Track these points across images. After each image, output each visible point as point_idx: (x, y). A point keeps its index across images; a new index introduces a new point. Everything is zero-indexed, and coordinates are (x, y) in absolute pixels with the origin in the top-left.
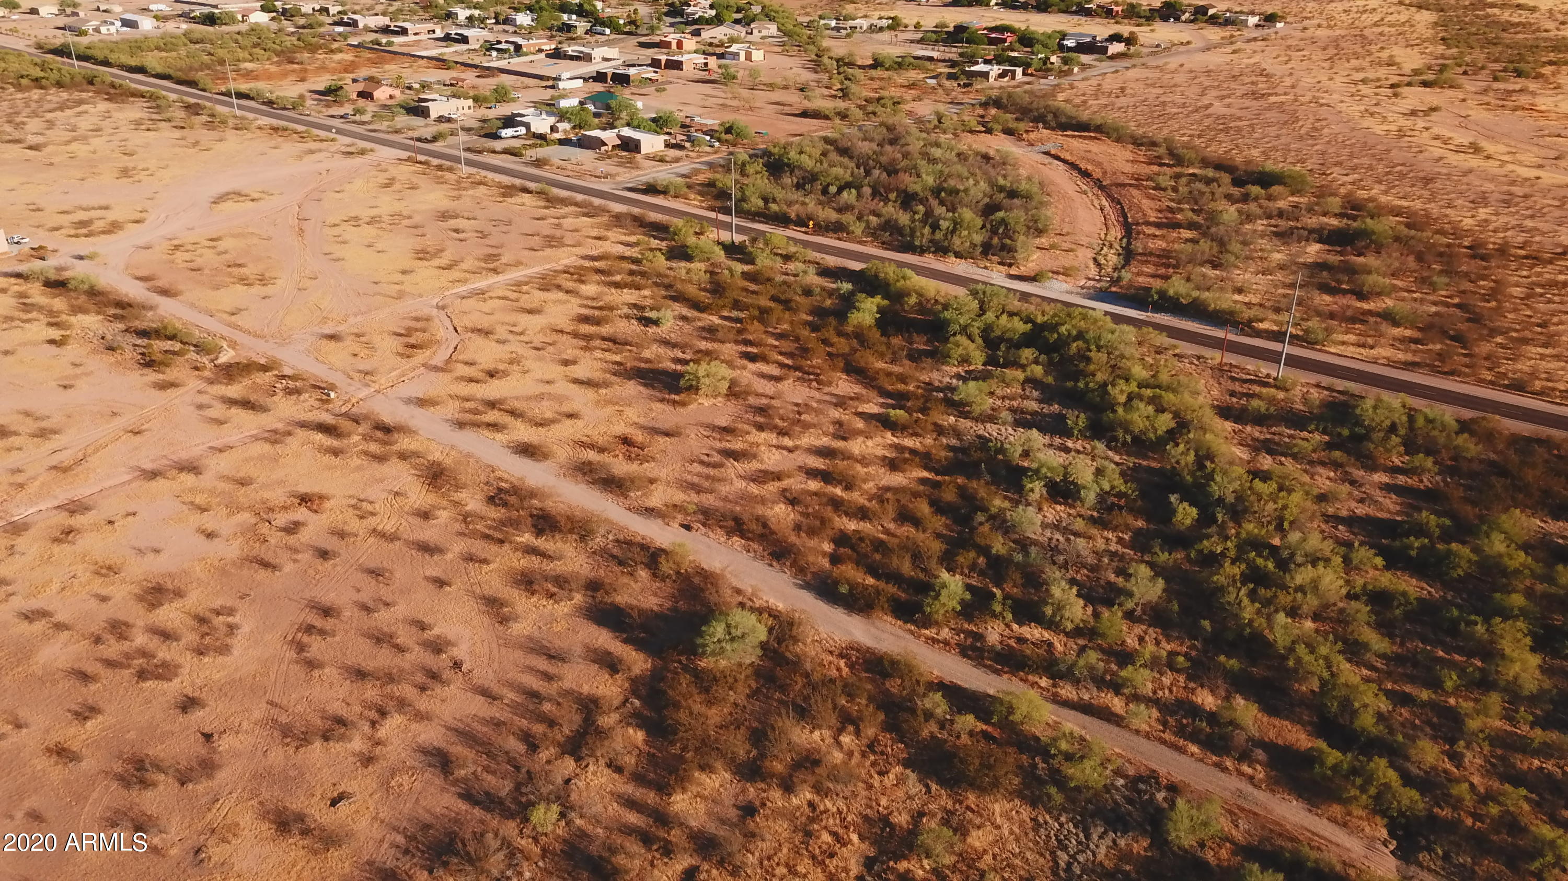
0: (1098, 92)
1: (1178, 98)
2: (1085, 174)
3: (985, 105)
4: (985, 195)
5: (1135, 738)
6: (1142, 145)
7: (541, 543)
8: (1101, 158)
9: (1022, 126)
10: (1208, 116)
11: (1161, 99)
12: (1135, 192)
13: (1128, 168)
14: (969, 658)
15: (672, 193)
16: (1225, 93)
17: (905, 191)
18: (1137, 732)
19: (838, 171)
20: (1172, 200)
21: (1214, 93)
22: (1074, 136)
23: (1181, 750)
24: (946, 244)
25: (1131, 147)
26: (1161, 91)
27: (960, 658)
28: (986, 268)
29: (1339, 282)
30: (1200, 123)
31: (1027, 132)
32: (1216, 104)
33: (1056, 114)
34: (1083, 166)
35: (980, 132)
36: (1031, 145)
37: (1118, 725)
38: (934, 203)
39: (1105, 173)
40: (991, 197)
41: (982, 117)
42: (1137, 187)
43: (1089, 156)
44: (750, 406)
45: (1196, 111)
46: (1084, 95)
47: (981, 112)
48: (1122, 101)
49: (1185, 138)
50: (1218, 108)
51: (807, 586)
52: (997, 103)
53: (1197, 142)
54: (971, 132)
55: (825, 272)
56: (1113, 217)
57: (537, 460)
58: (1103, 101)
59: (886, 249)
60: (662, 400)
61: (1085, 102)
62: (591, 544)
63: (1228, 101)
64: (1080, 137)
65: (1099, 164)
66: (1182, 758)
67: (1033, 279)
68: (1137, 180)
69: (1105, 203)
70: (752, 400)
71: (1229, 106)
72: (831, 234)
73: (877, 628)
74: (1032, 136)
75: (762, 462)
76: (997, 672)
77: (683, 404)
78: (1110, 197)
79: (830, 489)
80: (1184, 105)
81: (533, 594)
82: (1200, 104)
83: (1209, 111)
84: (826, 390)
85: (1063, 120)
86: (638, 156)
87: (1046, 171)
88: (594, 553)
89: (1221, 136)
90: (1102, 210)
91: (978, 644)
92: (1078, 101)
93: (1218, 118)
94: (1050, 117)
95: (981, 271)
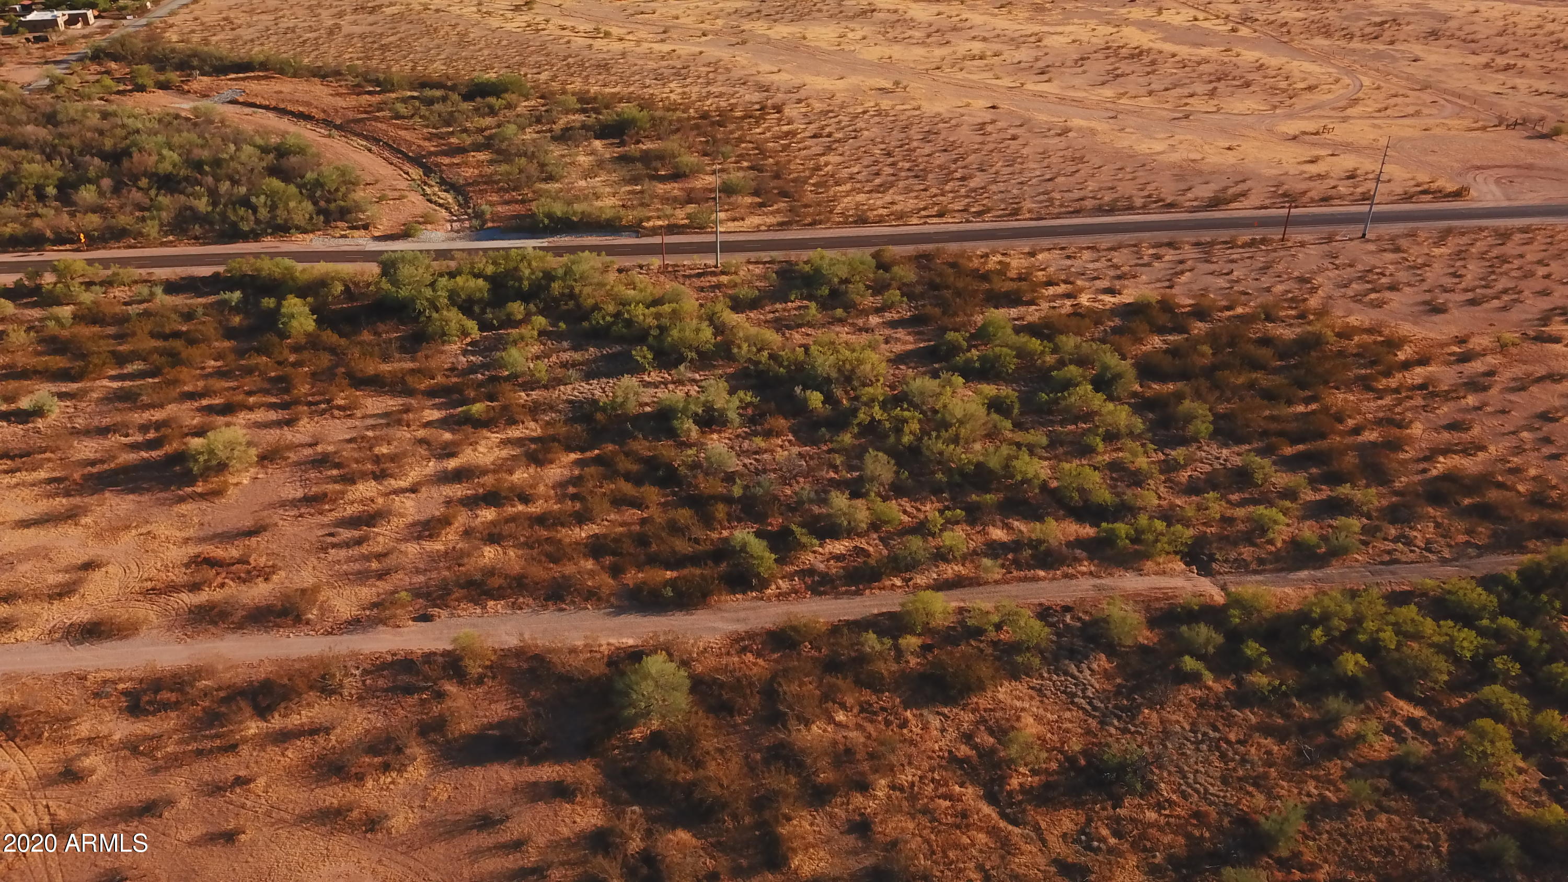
2: (304, 117)
3: (93, 59)
5: (999, 588)
6: (324, 76)
7: (277, 722)
8: (302, 97)
9: (170, 77)
12: (381, 126)
13: (342, 103)
14: (825, 593)
18: (997, 582)
19: (31, 168)
20: (426, 126)
23: (1036, 579)
25: (315, 80)
27: (818, 598)
28: (344, 236)
29: (657, 170)
31: (183, 82)
34: (290, 109)
36: (207, 96)
37: (979, 585)
38: (206, 179)
39: (324, 112)
41: (109, 73)
42: (374, 120)
43: (285, 96)
44: (297, 464)
47: (100, 67)
51: (620, 610)
52: (105, 55)
54: (119, 93)
55: (171, 287)
56: (388, 155)
57: (126, 637)
58: (223, 35)
59: (204, 244)
60: (182, 500)
61: (205, 39)
62: (346, 693)
65: (306, 104)
66: (1042, 584)
67: (405, 234)
68: (367, 113)
69: (363, 143)
70: (293, 456)
72: (112, 244)
73: (726, 611)
74: (195, 86)
75: (402, 515)
76: (858, 593)
77: (218, 493)
78: (360, 135)
79: (510, 510)
80: (312, 29)
81: (362, 779)
82: (326, 25)
84: (358, 413)
87: (261, 121)
88: (360, 698)
90: (369, 151)
91: (816, 578)
92: (195, 39)
95: (341, 241)
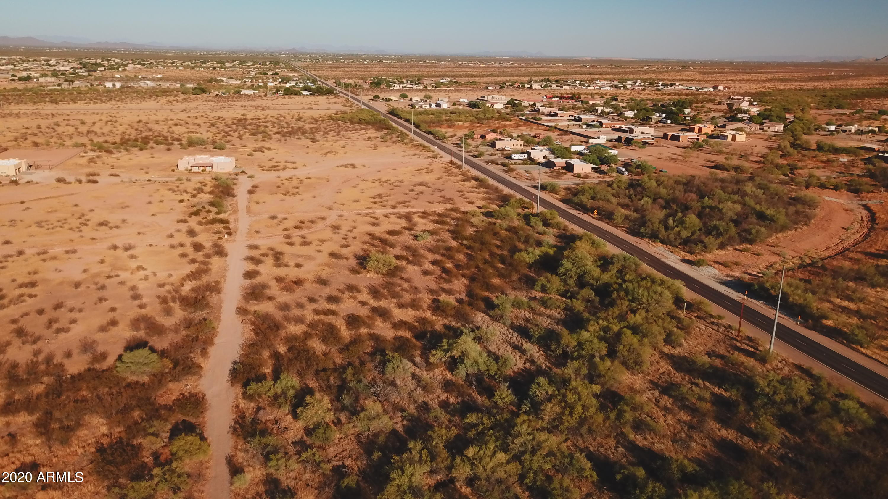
2: (873, 220)
4: (735, 214)
9: (868, 188)
15: (548, 189)
17: (686, 205)
19: (663, 191)
28: (673, 252)
31: (870, 192)
36: (861, 200)
40: (740, 216)
47: (854, 178)
56: (844, 245)
57: (246, 279)
74: (870, 195)
78: (867, 234)
86: (569, 173)
95: (666, 253)
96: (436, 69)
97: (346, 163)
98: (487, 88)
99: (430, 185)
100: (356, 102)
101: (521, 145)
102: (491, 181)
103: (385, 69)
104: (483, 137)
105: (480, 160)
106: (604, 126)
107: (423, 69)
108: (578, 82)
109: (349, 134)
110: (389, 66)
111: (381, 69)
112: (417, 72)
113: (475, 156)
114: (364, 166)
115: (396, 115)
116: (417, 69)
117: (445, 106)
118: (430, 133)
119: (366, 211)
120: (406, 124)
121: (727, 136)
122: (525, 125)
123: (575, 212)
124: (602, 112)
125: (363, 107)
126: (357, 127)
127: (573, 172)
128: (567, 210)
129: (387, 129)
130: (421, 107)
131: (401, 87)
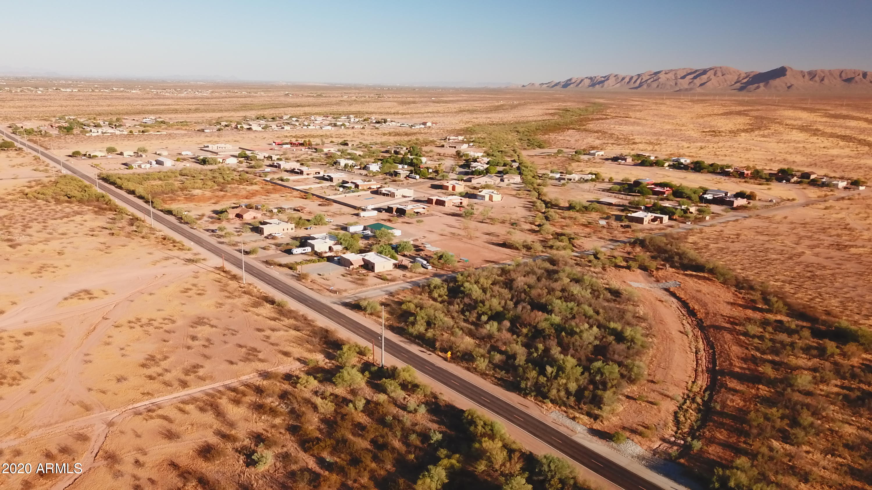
0: (720, 236)
1: (778, 246)
2: (692, 313)
3: (634, 243)
4: (596, 338)
6: (742, 288)
8: (708, 299)
9: (653, 264)
10: (799, 264)
11: (766, 246)
12: (728, 336)
13: (727, 310)
15: (369, 311)
16: (816, 243)
17: (535, 327)
19: (495, 302)
20: (757, 349)
21: (808, 242)
22: (691, 276)
24: (545, 390)
25: (733, 289)
26: (766, 238)
28: (574, 418)
30: (792, 269)
31: (657, 269)
32: (808, 252)
33: (681, 255)
34: (692, 304)
35: (623, 267)
36: (658, 281)
38: (553, 343)
39: (707, 314)
40: (601, 340)
41: (629, 253)
42: (730, 331)
43: (699, 296)
45: (790, 258)
46: (708, 239)
47: (629, 249)
48: (736, 246)
49: (779, 284)
50: (809, 257)
52: (642, 243)
53: (788, 288)
54: (617, 266)
56: (704, 362)
58: (721, 245)
59: (499, 385)
61: (707, 245)
63: (817, 250)
64: (696, 277)
65: (704, 305)
67: (611, 438)
68: (732, 323)
69: (701, 346)
71: (817, 255)
72: (463, 363)
74: (661, 273)
78: (706, 338)
80: (781, 253)
82: (794, 252)
83: (802, 259)
85: (686, 261)
86: (372, 274)
87: (661, 308)
89: (808, 284)
90: (696, 353)
92: (702, 244)
93: (807, 266)
94: (676, 258)
95: (568, 422)
96: (131, 102)
97: (73, 290)
98: (203, 130)
99: (214, 322)
100: (52, 164)
101: (292, 229)
102: (293, 305)
103: (68, 103)
104: (239, 216)
105: (255, 259)
106: (360, 188)
107: (115, 102)
108: (294, 119)
109: (62, 226)
110: (71, 97)
111: (64, 103)
112: (109, 106)
113: (247, 253)
114: (105, 292)
115: (113, 183)
116: (108, 102)
117: (169, 163)
118: (169, 212)
119: (147, 402)
120: (131, 197)
121: (484, 197)
122: (275, 191)
123: (414, 349)
124: (346, 166)
125: (64, 171)
126: (67, 208)
127: (374, 271)
128: (402, 345)
129: (111, 210)
130: (140, 166)
131: (100, 133)
